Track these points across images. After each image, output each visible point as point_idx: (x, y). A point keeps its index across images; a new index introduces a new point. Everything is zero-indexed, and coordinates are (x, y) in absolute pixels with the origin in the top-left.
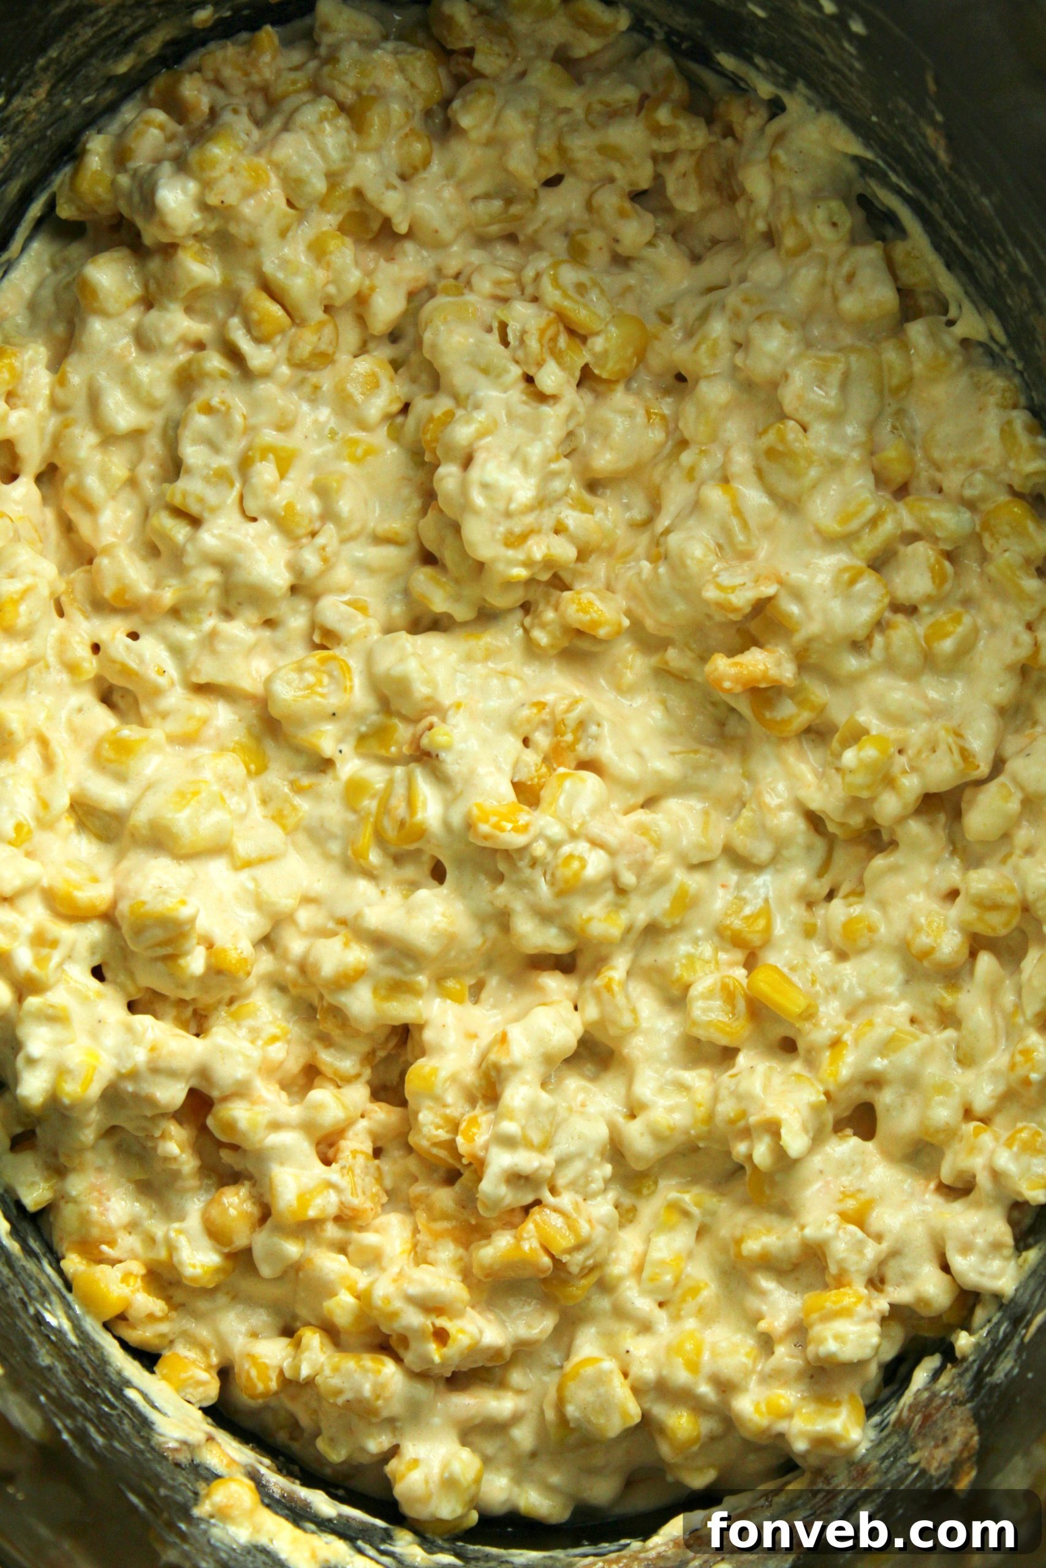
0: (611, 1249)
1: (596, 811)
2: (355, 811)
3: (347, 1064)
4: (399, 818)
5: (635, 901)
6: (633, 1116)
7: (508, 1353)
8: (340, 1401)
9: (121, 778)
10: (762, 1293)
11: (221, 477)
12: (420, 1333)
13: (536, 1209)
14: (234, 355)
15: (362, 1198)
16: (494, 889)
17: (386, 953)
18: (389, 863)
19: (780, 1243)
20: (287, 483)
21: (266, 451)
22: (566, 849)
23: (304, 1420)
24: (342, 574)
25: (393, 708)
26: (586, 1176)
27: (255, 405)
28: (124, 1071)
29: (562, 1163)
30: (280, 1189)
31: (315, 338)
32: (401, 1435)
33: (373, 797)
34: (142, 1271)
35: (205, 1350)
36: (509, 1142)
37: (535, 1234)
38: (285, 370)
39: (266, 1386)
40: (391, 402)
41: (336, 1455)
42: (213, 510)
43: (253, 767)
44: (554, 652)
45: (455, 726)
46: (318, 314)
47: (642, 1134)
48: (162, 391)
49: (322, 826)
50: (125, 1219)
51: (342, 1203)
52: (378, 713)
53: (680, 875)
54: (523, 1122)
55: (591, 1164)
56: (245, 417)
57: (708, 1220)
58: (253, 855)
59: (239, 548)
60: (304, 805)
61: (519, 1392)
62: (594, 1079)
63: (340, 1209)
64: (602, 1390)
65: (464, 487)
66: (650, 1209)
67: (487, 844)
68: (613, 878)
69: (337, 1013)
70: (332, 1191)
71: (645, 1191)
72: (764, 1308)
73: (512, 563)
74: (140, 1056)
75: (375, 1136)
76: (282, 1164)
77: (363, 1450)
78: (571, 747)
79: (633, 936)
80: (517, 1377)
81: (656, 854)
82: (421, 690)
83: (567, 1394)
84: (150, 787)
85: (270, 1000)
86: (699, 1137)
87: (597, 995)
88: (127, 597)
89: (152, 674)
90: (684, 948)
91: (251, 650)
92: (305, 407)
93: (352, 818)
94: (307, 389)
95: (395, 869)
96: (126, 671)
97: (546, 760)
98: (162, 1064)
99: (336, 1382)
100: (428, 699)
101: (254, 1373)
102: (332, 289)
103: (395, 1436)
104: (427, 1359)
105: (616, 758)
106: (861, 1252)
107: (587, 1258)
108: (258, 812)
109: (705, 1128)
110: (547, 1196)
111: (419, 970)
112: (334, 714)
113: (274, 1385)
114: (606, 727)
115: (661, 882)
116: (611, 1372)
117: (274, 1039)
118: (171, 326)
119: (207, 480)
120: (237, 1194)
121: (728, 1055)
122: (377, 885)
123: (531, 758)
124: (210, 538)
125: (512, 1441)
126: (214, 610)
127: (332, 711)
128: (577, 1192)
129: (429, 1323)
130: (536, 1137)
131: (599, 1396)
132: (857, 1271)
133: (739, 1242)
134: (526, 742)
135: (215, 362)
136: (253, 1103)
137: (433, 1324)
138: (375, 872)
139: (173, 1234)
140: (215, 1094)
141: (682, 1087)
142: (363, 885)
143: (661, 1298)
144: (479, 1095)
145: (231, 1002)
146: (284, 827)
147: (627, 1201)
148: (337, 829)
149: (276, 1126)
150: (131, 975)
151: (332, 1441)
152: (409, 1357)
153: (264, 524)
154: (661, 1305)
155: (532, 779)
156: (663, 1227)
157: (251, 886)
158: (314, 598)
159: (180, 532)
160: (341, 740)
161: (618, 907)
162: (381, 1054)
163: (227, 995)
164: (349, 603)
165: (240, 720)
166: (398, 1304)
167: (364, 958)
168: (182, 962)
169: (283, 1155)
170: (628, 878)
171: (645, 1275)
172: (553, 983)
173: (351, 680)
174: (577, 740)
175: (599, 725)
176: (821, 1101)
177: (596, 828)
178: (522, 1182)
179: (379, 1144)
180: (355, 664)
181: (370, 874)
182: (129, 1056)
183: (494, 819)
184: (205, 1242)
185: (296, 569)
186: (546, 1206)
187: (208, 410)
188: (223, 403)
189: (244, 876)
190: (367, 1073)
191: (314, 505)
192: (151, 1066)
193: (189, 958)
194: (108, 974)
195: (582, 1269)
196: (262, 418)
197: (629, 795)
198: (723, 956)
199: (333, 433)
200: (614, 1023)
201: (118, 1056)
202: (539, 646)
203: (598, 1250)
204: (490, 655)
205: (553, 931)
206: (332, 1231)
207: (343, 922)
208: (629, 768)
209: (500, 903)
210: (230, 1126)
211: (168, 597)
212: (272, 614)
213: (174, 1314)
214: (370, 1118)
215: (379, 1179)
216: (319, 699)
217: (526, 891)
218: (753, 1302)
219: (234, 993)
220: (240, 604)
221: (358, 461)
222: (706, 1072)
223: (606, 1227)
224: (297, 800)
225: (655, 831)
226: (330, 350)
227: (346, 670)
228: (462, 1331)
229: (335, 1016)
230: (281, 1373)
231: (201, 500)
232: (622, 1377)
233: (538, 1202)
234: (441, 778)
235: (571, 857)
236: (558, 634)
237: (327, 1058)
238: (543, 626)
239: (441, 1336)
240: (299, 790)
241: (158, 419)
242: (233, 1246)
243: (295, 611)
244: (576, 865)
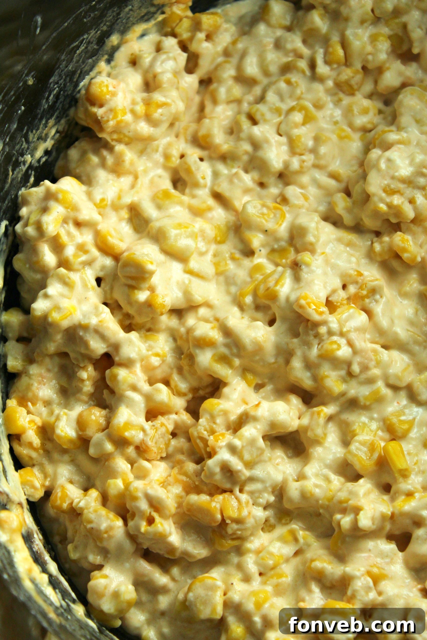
0: (252, 535)
1: (357, 329)
2: (251, 277)
3: (183, 386)
4: (268, 286)
5: (353, 383)
6: (297, 481)
7: (178, 554)
8: (89, 526)
9: (159, 207)
10: (310, 591)
11: (278, 111)
12: (142, 513)
13: (228, 493)
14: (313, 66)
15: (154, 445)
16: (292, 339)
17: (228, 341)
18: (253, 306)
19: (332, 571)
20: (304, 128)
21: (302, 108)
22: (335, 338)
23: (70, 534)
24: (305, 179)
25: (294, 242)
26: (260, 492)
27: (309, 90)
28: (82, 323)
29: (251, 479)
30: (119, 415)
31: (351, 75)
32: (108, 562)
33: (262, 275)
34: (40, 424)
35: (46, 476)
36: (233, 449)
37: (221, 502)
38: (330, 83)
39: (62, 503)
40: (369, 123)
41: (74, 555)
42: (265, 121)
43: (219, 239)
44: (379, 259)
45: (316, 260)
46: (358, 66)
47: (296, 489)
48: (273, 69)
49: (233, 278)
50: (46, 398)
51: (143, 440)
52: (286, 242)
53: (380, 384)
54: (245, 444)
55: (265, 489)
56: (302, 93)
57: (305, 547)
58: (195, 270)
59: (267, 141)
60: (231, 266)
61: (173, 579)
62: (289, 457)
63: (141, 443)
64: (210, 593)
65: (379, 158)
66: (281, 530)
67: (300, 311)
68: (349, 364)
69: (191, 358)
70: (142, 433)
71: (283, 521)
72: (307, 598)
73: (382, 200)
74: (94, 321)
75: (176, 425)
76: (127, 407)
77: (86, 558)
78: (363, 298)
79: (343, 399)
80: (175, 571)
81: (375, 367)
82: (310, 238)
83: (194, 587)
84: (169, 216)
85: (167, 341)
86: (322, 506)
87: (312, 415)
88: (208, 140)
89: (199, 177)
90: (364, 419)
91: (247, 191)
92: (331, 105)
93: (248, 279)
94: (336, 98)
95: (254, 311)
96: (188, 171)
97: (348, 299)
98: (101, 330)
99: (92, 516)
100: (312, 244)
101: (59, 494)
102: (370, 58)
103: (104, 560)
104: (138, 528)
105: (380, 315)
106: (367, 593)
107: (238, 530)
108: (209, 257)
109: (327, 503)
110: (237, 490)
111: (238, 356)
112: (266, 231)
113: (65, 506)
114: (384, 299)
115: (371, 381)
116: (219, 587)
117: (157, 355)
118: (293, 41)
119: (271, 110)
120: (100, 412)
121: (356, 477)
122: (242, 314)
123: (342, 294)
124: (257, 131)
125: (157, 601)
126: (242, 166)
127: (266, 228)
128: (252, 498)
129: (149, 511)
130: (247, 457)
131: (207, 595)
132: (360, 600)
133: (312, 560)
134: (344, 287)
135: (303, 64)
136: (131, 373)
137: (150, 513)
138: (245, 307)
139: (62, 413)
140: (117, 359)
141: (328, 480)
142: (236, 310)
143: (262, 570)
144: (233, 427)
145: (149, 330)
146: (216, 269)
147: (272, 520)
148: (239, 282)
149: (134, 388)
150: (112, 289)
151: (76, 548)
152: (131, 524)
153: (284, 139)
154: (260, 574)
155: (337, 303)
156: (282, 539)
157: (187, 282)
158: (287, 184)
159: (245, 124)
160: (263, 246)
161: (344, 381)
162: (201, 393)
163: (148, 326)
164: (301, 193)
165: (225, 218)
166: (140, 495)
167: (217, 337)
168: (136, 291)
169: (130, 404)
170: (356, 368)
171: (261, 555)
172: (295, 401)
173: (283, 221)
174: (367, 296)
175: (381, 297)
176: (388, 514)
177: (353, 336)
178: (229, 474)
179: (176, 431)
180: (289, 217)
181: (241, 308)
182: (89, 318)
183: (309, 300)
184: (74, 424)
185: (287, 165)
186: (234, 494)
187: (288, 82)
188: (296, 82)
189: (187, 276)
190: (190, 396)
191: (310, 143)
192: (96, 328)
193: (141, 292)
194: (103, 284)
195: (234, 534)
196: (309, 96)
197: (377, 335)
198: (380, 433)
199: (336, 123)
200: (312, 430)
201: (84, 316)
202: (374, 252)
203: (245, 529)
204: (349, 244)
205: (308, 374)
206: (131, 450)
207: (217, 320)
208: (384, 323)
209: (291, 346)
210: (114, 377)
211: (225, 147)
212: (265, 180)
213: (41, 452)
214: (179, 416)
215: (167, 445)
216: (264, 221)
217: (306, 347)
218: (303, 593)
219: (152, 326)
220: (254, 168)
221: (341, 138)
222: (342, 480)
223: (256, 521)
224: (229, 261)
225: (380, 357)
226: (355, 87)
227: (283, 216)
228: (162, 524)
229: (190, 360)
230: (72, 503)
231: (263, 115)
232: (222, 594)
233: (231, 491)
234: (297, 278)
235: (335, 342)
236: (386, 249)
237: (176, 378)
238: (381, 243)
239: (151, 521)
240: (233, 258)
241: (265, 81)
242: (85, 433)
243: (276, 186)
244: (335, 346)
